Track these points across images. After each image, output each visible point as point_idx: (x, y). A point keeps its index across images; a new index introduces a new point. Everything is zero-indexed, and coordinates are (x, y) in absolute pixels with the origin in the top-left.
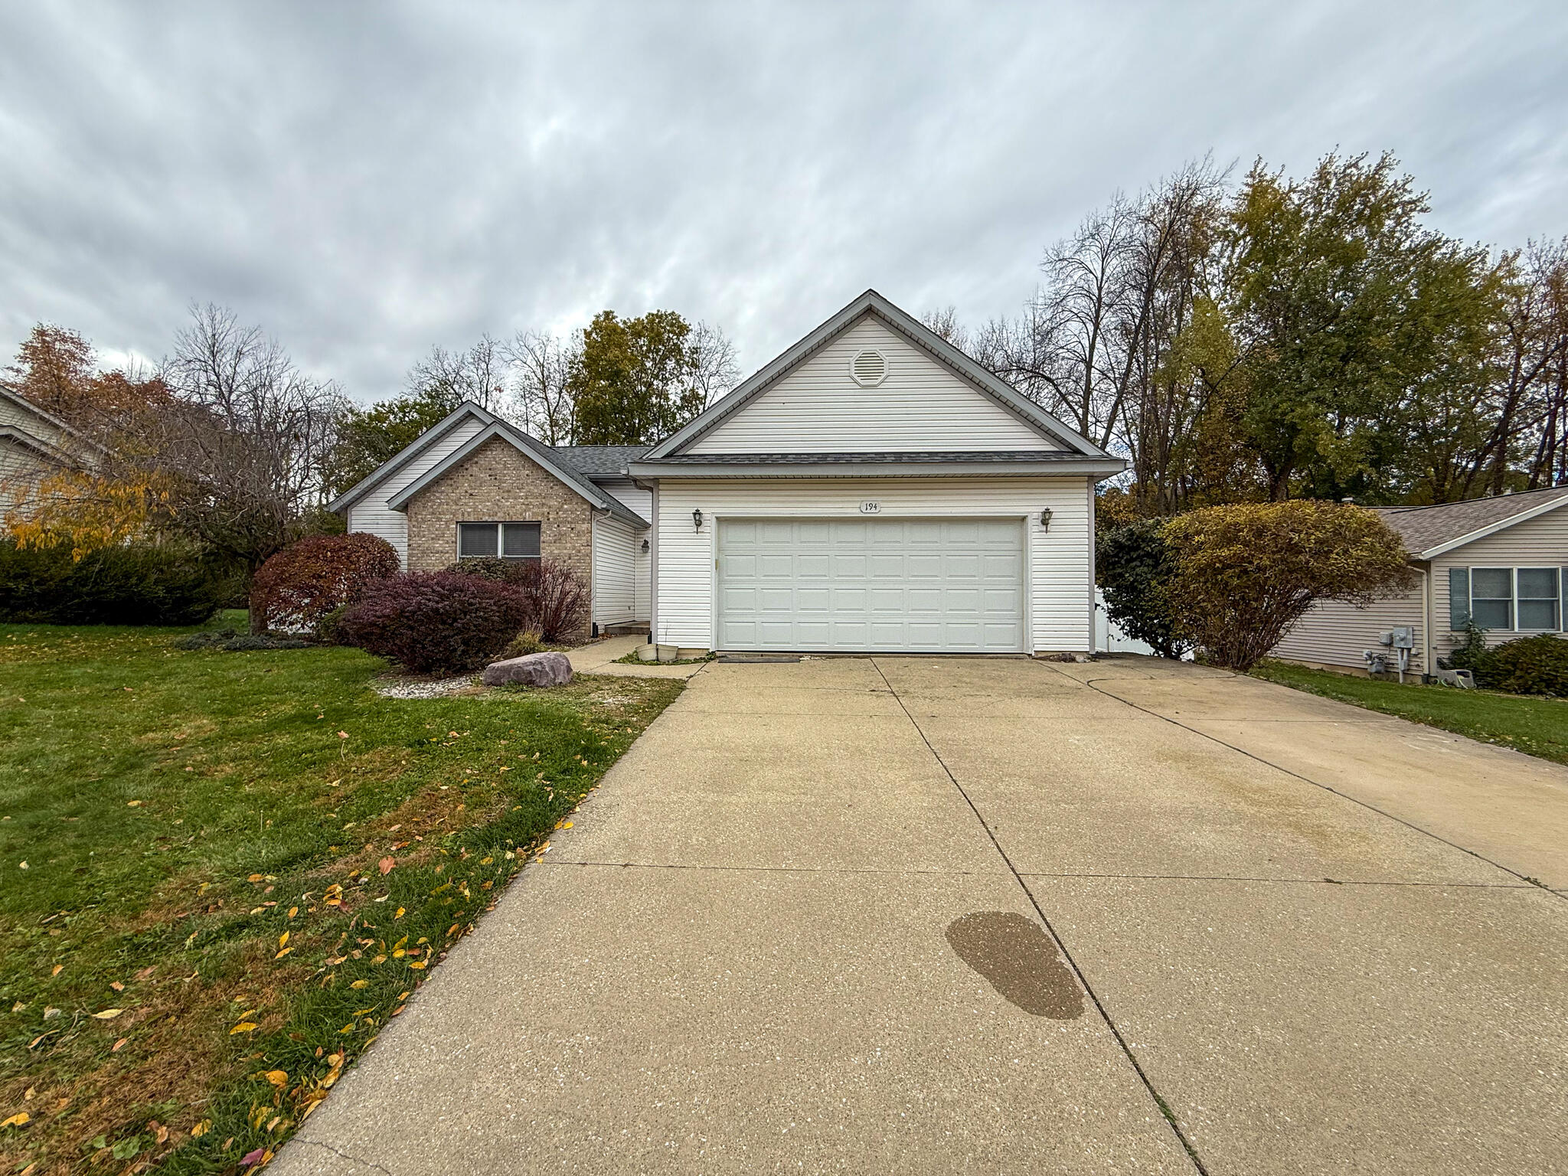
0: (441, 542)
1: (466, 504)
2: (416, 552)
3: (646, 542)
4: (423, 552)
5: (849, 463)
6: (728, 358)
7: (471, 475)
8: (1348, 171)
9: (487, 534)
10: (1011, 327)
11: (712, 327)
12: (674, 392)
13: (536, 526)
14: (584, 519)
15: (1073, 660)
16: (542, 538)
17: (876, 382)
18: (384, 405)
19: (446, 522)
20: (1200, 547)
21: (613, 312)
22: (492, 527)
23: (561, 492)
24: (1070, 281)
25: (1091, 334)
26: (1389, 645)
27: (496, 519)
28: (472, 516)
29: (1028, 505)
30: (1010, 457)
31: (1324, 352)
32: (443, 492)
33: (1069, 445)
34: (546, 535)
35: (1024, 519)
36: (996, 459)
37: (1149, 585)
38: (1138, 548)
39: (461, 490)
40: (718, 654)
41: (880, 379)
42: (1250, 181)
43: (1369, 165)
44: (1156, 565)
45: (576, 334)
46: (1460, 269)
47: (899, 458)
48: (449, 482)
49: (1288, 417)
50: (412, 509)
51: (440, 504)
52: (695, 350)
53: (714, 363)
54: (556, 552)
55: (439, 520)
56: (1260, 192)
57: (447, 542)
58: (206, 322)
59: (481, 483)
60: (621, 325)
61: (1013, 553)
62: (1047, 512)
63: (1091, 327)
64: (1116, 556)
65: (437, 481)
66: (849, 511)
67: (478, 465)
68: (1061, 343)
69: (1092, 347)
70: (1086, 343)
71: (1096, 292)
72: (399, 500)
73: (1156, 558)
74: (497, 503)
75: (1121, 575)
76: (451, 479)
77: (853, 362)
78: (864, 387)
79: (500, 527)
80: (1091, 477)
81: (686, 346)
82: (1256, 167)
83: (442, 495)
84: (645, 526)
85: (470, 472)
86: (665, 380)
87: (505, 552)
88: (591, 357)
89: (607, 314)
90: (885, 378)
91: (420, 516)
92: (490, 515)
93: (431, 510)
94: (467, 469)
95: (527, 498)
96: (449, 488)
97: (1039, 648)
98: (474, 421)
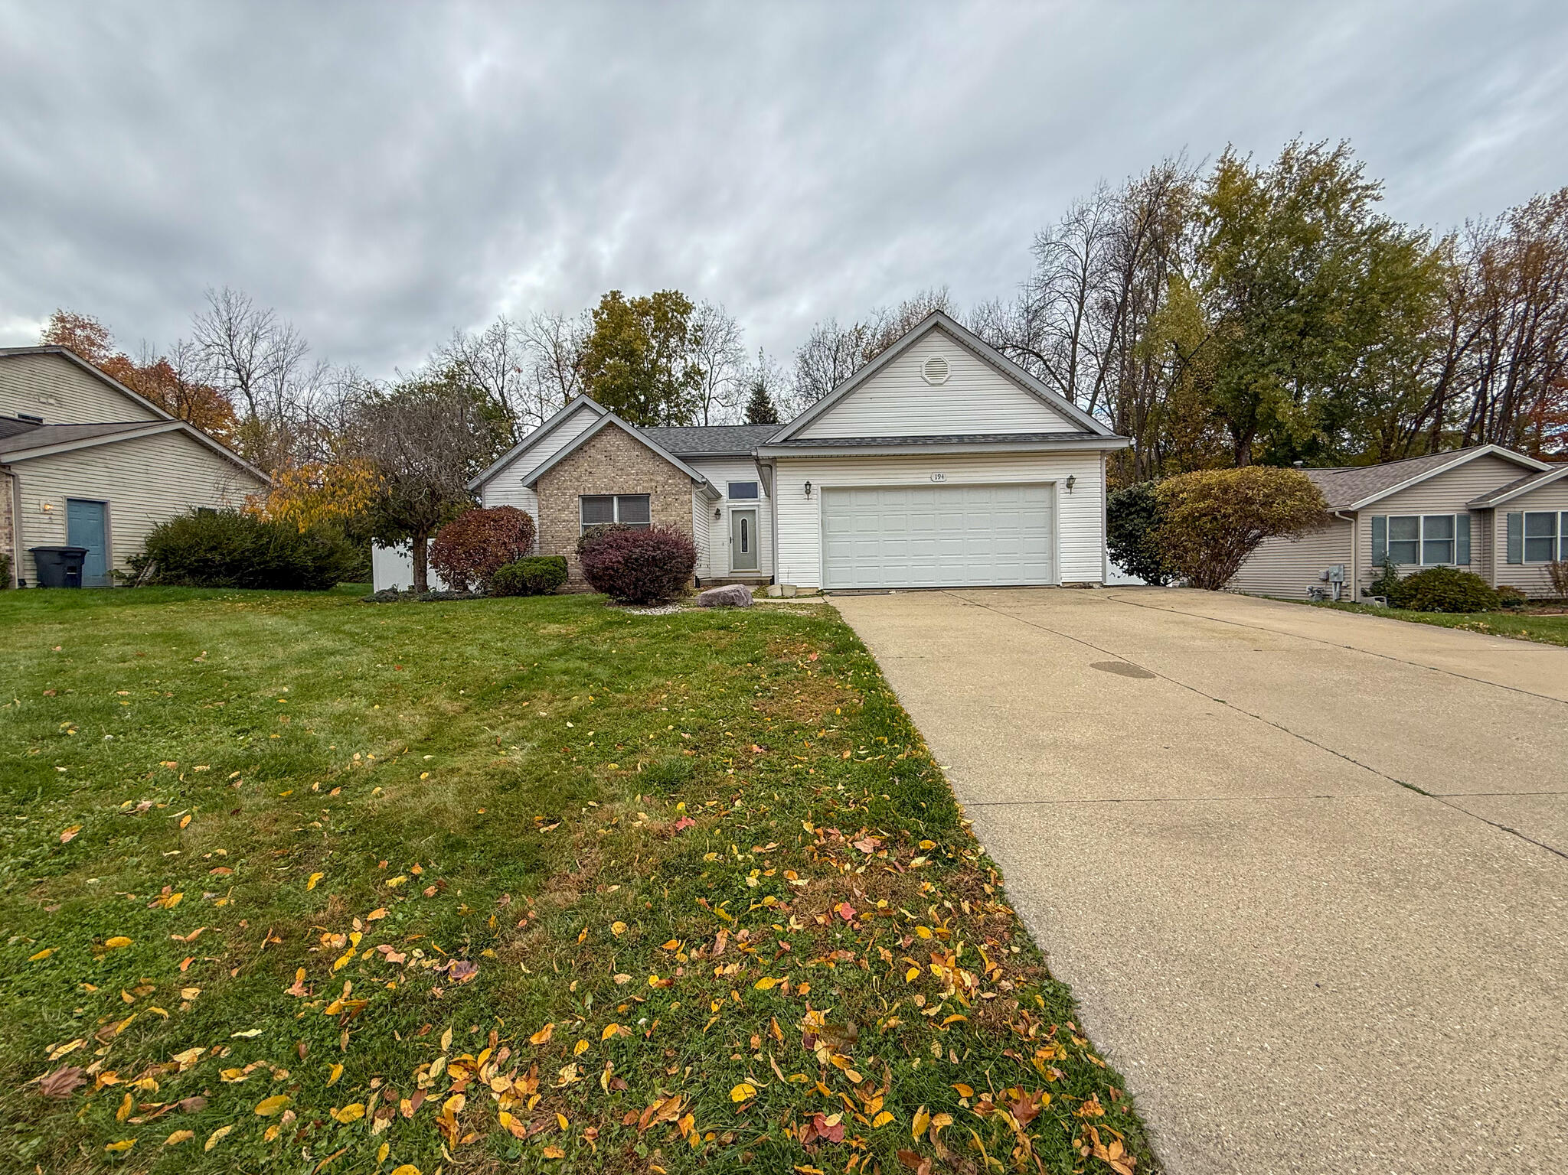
0: (566, 513)
1: (586, 481)
2: (546, 521)
3: (718, 510)
4: (552, 521)
5: (925, 444)
6: (733, 335)
7: (590, 457)
8: (1309, 157)
9: (603, 505)
10: (1005, 307)
11: (713, 303)
13: (645, 498)
14: (686, 492)
15: (1091, 587)
16: (651, 508)
17: (941, 381)
18: (404, 387)
19: (570, 496)
20: (1183, 501)
21: (619, 292)
22: (608, 499)
23: (666, 469)
24: (1056, 263)
25: (1077, 314)
26: (1326, 580)
27: (612, 493)
28: (592, 490)
29: (1056, 473)
31: (1285, 327)
32: (567, 470)
33: (1086, 427)
34: (654, 505)
35: (1053, 484)
36: (1034, 439)
37: (1145, 532)
38: (1136, 504)
39: (582, 469)
40: (825, 591)
41: (945, 379)
42: (1221, 166)
43: (1327, 151)
44: (1150, 516)
45: (585, 313)
46: (1405, 251)
47: (961, 439)
48: (572, 462)
49: (1252, 387)
50: (541, 486)
51: (564, 481)
52: (699, 328)
53: (720, 340)
54: (663, 519)
55: (565, 494)
56: (1229, 174)
57: (572, 513)
58: (222, 306)
59: (598, 463)
60: (628, 304)
61: (1043, 510)
62: (1071, 478)
63: (1076, 306)
64: (1117, 511)
65: (561, 463)
66: (923, 480)
67: (596, 448)
68: (1049, 321)
69: (1077, 325)
70: (1072, 320)
71: (1081, 274)
72: (532, 479)
73: (1150, 512)
74: (612, 479)
75: (1122, 526)
76: (573, 460)
77: (924, 365)
78: (933, 385)
79: (615, 499)
80: (1103, 451)
81: (690, 324)
82: (1226, 153)
83: (565, 475)
84: (719, 496)
85: (588, 454)
86: (669, 357)
87: (620, 520)
88: (603, 337)
89: (614, 294)
90: (949, 378)
91: (548, 492)
92: (606, 490)
93: (557, 486)
94: (586, 452)
95: (637, 475)
96: (572, 467)
97: (1065, 580)
98: (586, 410)
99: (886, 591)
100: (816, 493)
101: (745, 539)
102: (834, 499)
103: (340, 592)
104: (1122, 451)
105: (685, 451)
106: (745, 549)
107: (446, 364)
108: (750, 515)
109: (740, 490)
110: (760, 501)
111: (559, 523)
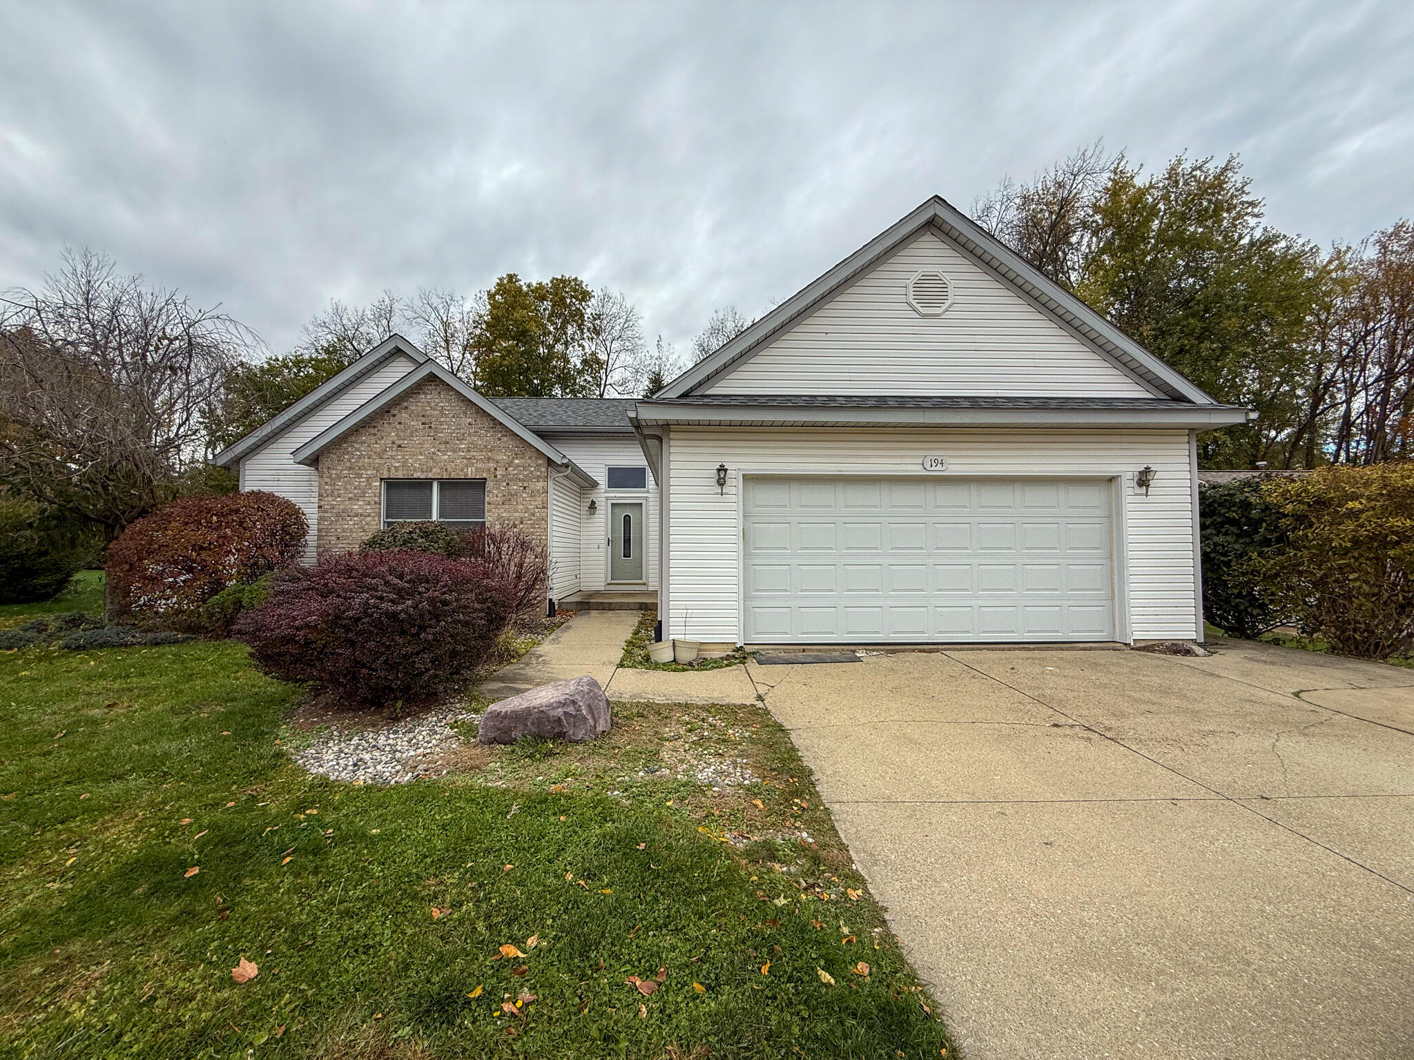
0: (360, 503)
1: (392, 457)
2: (329, 515)
3: (593, 503)
4: (338, 515)
6: (631, 323)
7: (400, 423)
8: (1194, 173)
9: (418, 493)
11: (614, 292)
12: (575, 356)
13: (479, 485)
14: (539, 476)
15: (1188, 652)
16: (487, 499)
17: (939, 311)
18: (278, 360)
19: (368, 479)
21: (516, 276)
22: (426, 484)
23: (511, 444)
27: (430, 476)
28: (400, 472)
29: (1121, 463)
30: (1108, 405)
31: (1182, 332)
32: (364, 442)
33: (1169, 391)
34: (493, 494)
35: (1111, 480)
39: (387, 441)
40: (748, 649)
41: (944, 307)
42: (1113, 176)
43: (1213, 168)
45: (479, 295)
46: (1292, 262)
47: (975, 403)
48: (372, 431)
50: (325, 463)
51: (359, 457)
52: (598, 317)
53: (618, 328)
54: (504, 514)
55: (360, 476)
56: (1119, 187)
57: (369, 504)
58: (80, 268)
59: (412, 432)
60: (525, 288)
61: (1097, 520)
62: (1147, 471)
65: (356, 430)
66: (910, 467)
67: (409, 411)
72: (308, 452)
74: (432, 456)
76: (374, 427)
77: (911, 286)
78: (925, 316)
79: (435, 486)
80: (1192, 430)
81: (588, 312)
82: (1119, 164)
83: (363, 447)
84: (594, 485)
85: (398, 418)
86: (566, 344)
87: (441, 515)
88: (495, 318)
89: (511, 277)
90: (950, 306)
91: (334, 472)
92: (422, 471)
93: (348, 464)
94: (394, 416)
95: (469, 451)
96: (372, 437)
97: (1138, 635)
98: (402, 359)
99: (845, 653)
100: (735, 485)
101: (627, 541)
102: (767, 496)
105: (547, 424)
106: (627, 555)
108: (637, 510)
109: (622, 478)
110: (648, 492)
111: (348, 518)
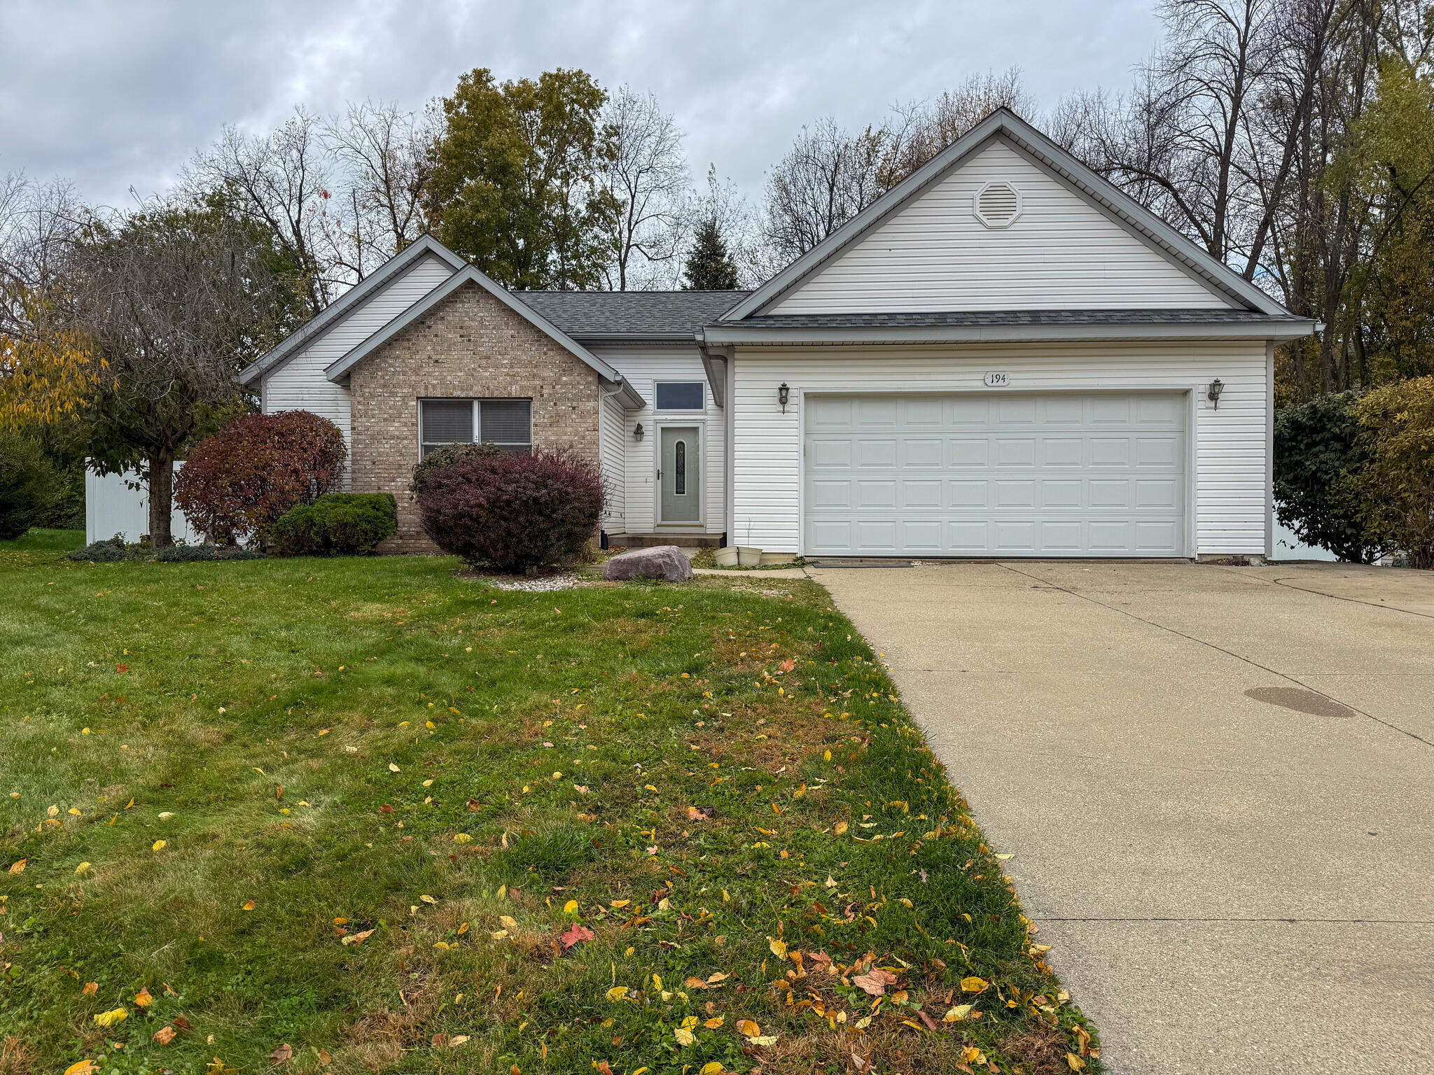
0: (396, 424)
1: (429, 374)
2: (363, 437)
3: (639, 427)
4: (372, 438)
5: (976, 325)
6: (668, 144)
7: (436, 336)
9: (457, 414)
10: (1112, 104)
11: (641, 94)
12: (578, 196)
13: (523, 404)
14: (589, 396)
15: (1247, 563)
16: (533, 420)
17: (1006, 223)
18: (143, 218)
19: (403, 398)
20: (1402, 426)
21: (487, 72)
22: (466, 404)
23: (558, 359)
24: (1197, 34)
25: (1229, 115)
27: (471, 394)
28: (439, 390)
29: (1191, 375)
32: (398, 357)
33: (1244, 301)
34: (539, 415)
35: (1185, 393)
36: (1156, 319)
37: (1337, 475)
38: (1323, 429)
39: (423, 356)
40: (807, 559)
41: (1012, 218)
44: (1347, 447)
45: (431, 105)
47: (1036, 318)
48: (406, 344)
50: (356, 381)
51: (394, 373)
52: (613, 131)
53: (647, 152)
54: (553, 438)
55: (394, 394)
57: (406, 425)
59: (449, 346)
60: (500, 91)
61: (1173, 435)
62: (1217, 384)
63: (1228, 103)
64: (1293, 439)
65: (389, 344)
66: (971, 383)
67: (446, 322)
68: (1183, 127)
69: (1230, 133)
70: (1221, 127)
71: (1235, 48)
72: (342, 368)
73: (1346, 441)
74: (472, 373)
75: (1300, 464)
76: (409, 340)
77: (978, 197)
78: (991, 229)
79: (476, 406)
80: (1270, 341)
81: (598, 125)
83: (398, 362)
84: (641, 404)
85: (434, 331)
86: (566, 177)
87: (483, 437)
88: (458, 143)
89: (479, 74)
90: (1019, 217)
91: (367, 390)
92: (462, 389)
93: (382, 381)
94: (429, 327)
95: (512, 367)
96: (406, 351)
97: (1202, 550)
98: (431, 261)
99: (905, 561)
100: (797, 403)
101: (680, 472)
102: (827, 414)
103: (34, 544)
104: (1301, 341)
105: (588, 331)
106: (680, 489)
107: (210, 181)
108: (692, 435)
109: (674, 396)
110: (706, 414)
111: (384, 441)
